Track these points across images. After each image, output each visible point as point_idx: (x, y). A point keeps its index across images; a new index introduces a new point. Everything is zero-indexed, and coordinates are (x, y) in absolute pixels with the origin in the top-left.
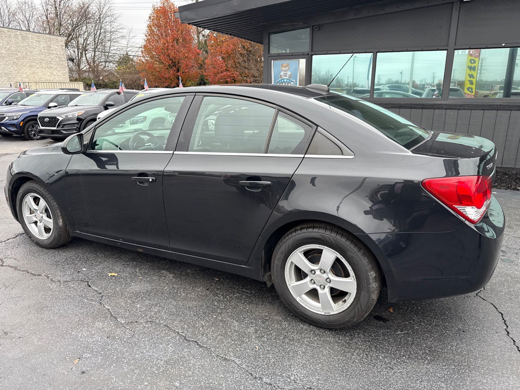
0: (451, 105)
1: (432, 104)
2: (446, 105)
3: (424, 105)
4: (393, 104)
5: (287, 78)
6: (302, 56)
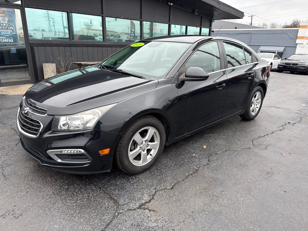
0: (109, 45)
1: (102, 45)
2: (107, 45)
3: (98, 45)
4: (84, 44)
5: (6, 22)
6: (17, 7)
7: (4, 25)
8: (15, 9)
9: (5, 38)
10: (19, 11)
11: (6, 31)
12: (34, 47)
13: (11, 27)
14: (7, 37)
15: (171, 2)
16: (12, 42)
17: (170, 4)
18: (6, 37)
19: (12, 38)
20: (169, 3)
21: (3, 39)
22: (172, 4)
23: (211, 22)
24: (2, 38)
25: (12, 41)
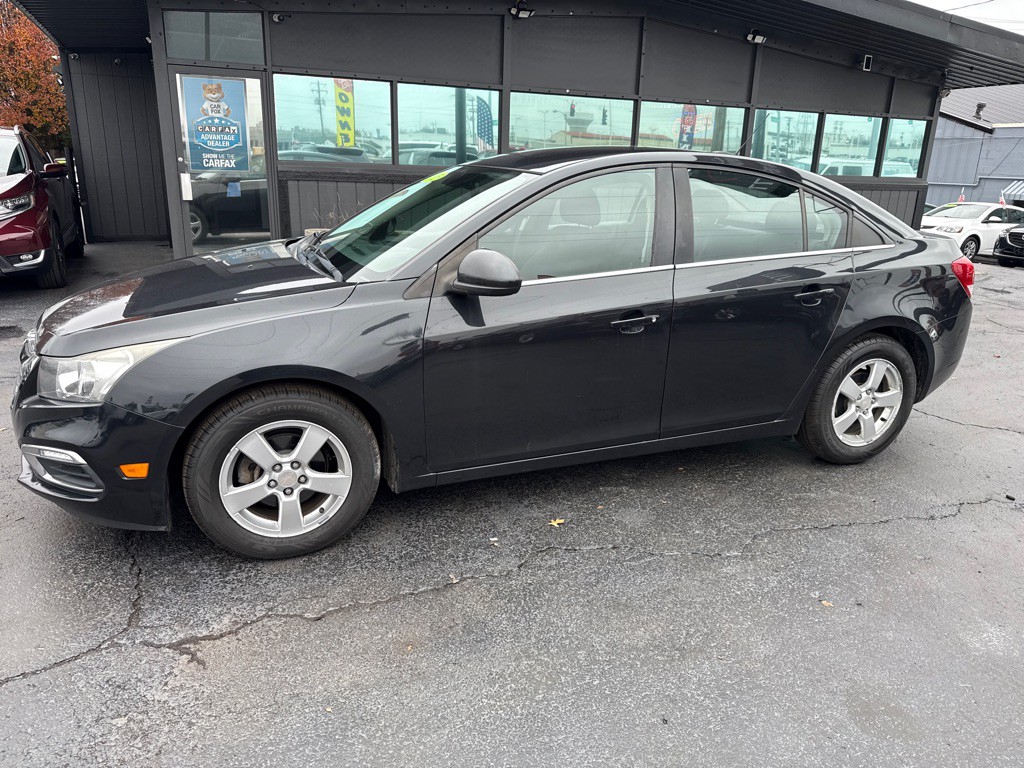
5: (221, 115)
6: (252, 72)
7: (216, 121)
8: (247, 80)
9: (215, 156)
10: (257, 82)
11: (219, 137)
12: (290, 183)
13: (232, 128)
14: (221, 153)
15: (756, 33)
16: (233, 168)
17: (754, 38)
18: (218, 153)
19: (232, 156)
20: (750, 37)
21: (209, 159)
22: (759, 39)
23: (935, 97)
24: (208, 156)
25: (233, 164)
